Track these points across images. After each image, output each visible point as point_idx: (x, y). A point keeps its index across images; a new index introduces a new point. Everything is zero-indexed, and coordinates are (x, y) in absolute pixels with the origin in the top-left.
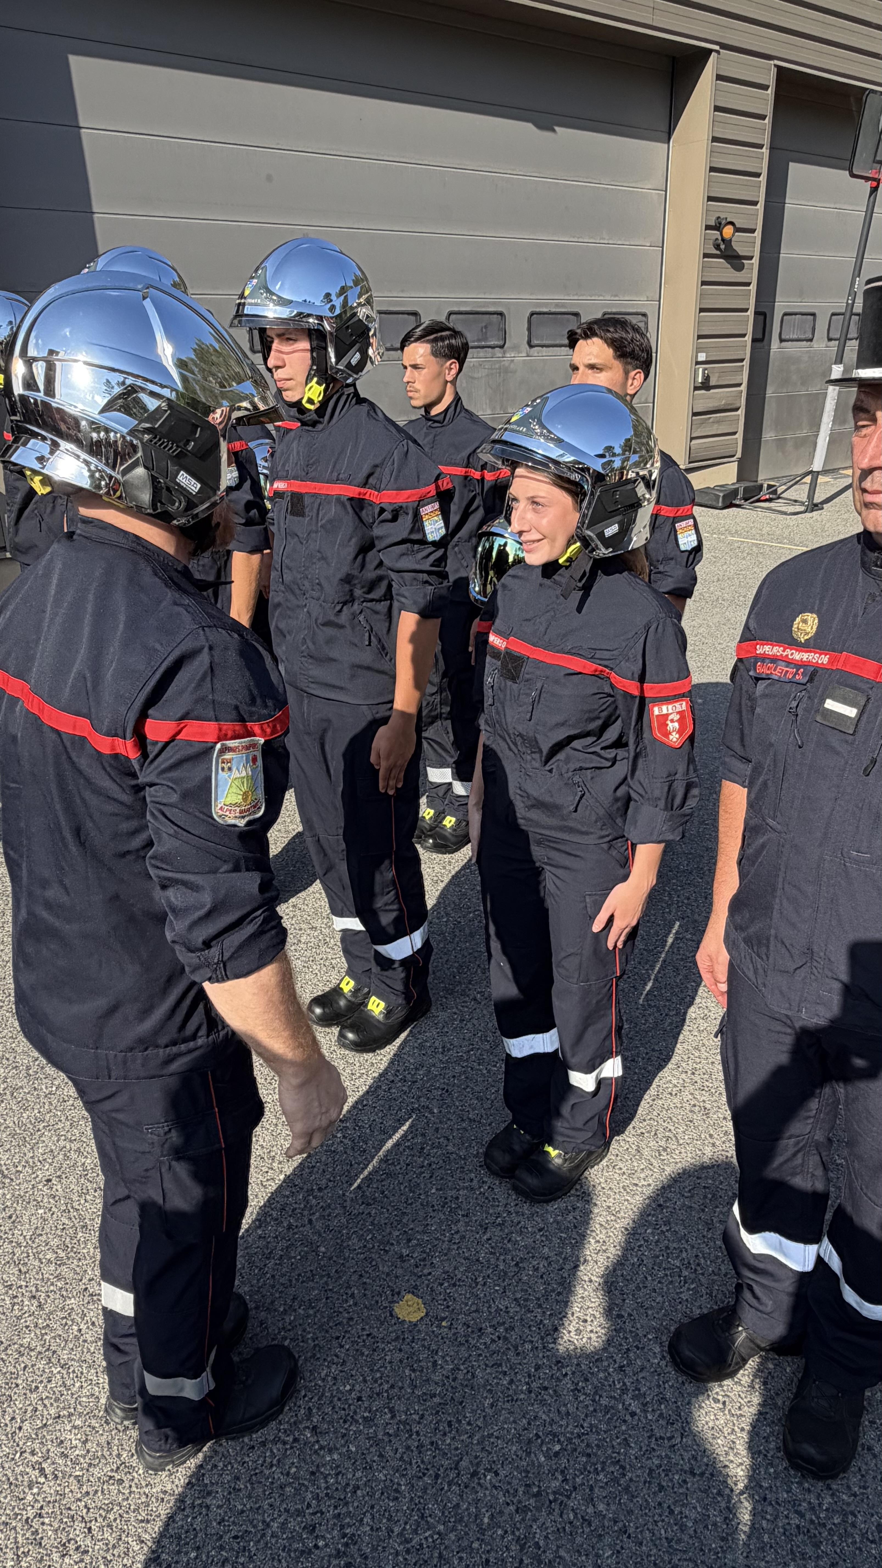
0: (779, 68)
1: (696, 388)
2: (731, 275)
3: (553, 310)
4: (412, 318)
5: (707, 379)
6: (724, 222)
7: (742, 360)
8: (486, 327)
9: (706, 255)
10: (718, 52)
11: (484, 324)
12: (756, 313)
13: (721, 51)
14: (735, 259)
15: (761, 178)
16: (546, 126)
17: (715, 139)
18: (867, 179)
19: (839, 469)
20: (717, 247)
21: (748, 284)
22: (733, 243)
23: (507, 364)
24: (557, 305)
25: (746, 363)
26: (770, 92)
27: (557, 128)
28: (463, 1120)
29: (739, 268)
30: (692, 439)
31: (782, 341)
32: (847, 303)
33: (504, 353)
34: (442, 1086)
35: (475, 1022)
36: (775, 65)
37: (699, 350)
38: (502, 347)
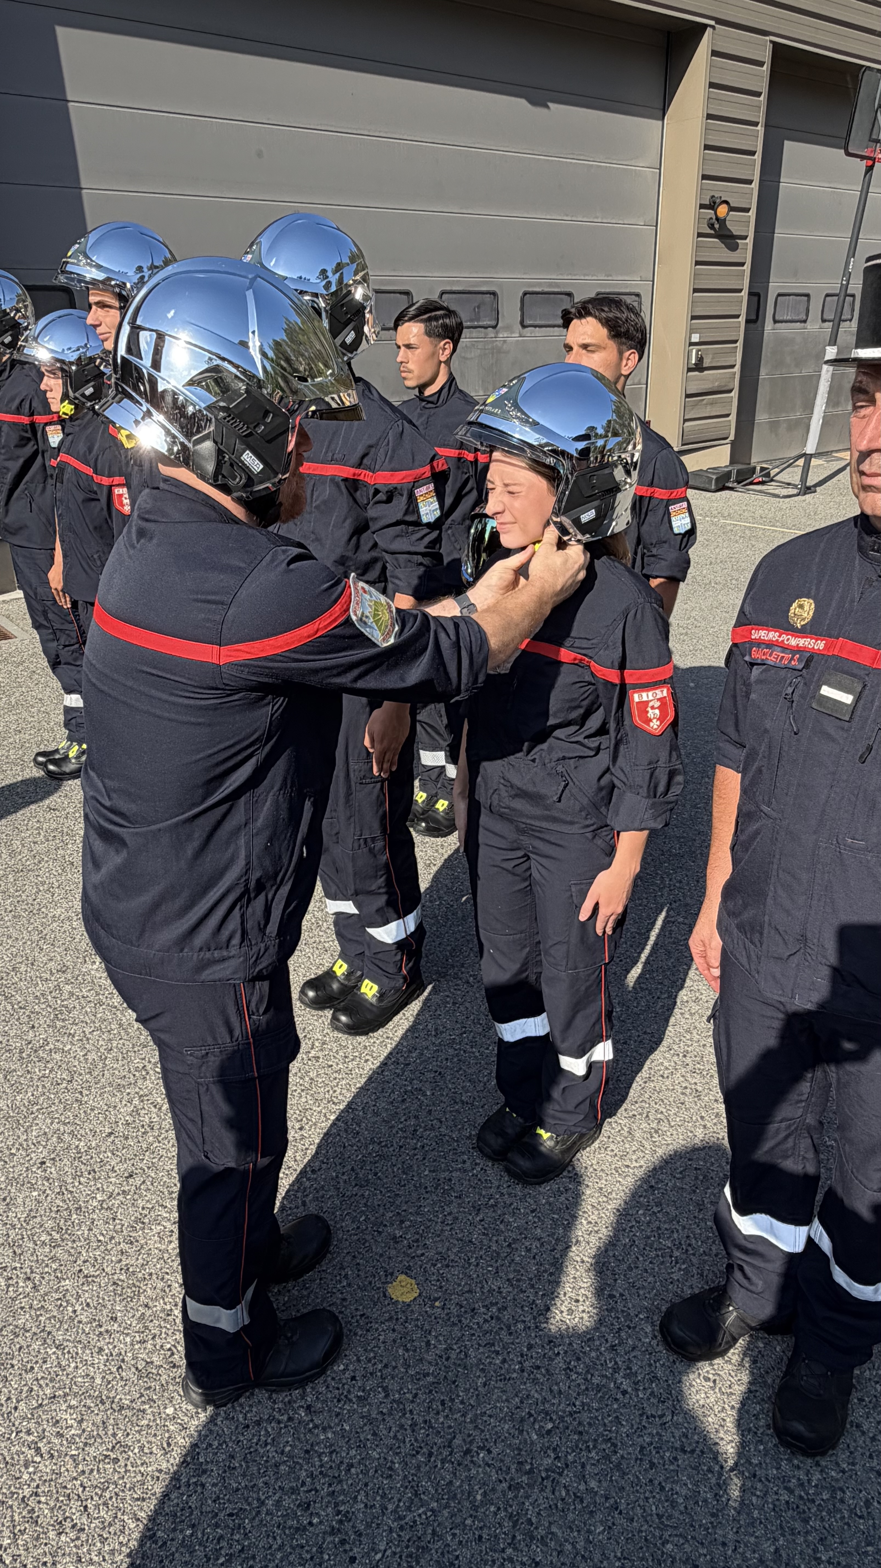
0: (774, 44)
1: (690, 370)
2: (725, 255)
3: (546, 290)
4: (405, 297)
5: (700, 360)
6: (718, 201)
7: (736, 342)
8: (479, 307)
9: (700, 235)
10: (713, 27)
11: (476, 304)
12: (750, 294)
13: (717, 26)
14: (729, 239)
15: (756, 157)
16: (539, 102)
17: (710, 117)
18: (862, 158)
19: (832, 452)
20: (711, 226)
21: (743, 264)
22: (727, 223)
23: (499, 344)
24: (550, 285)
25: (740, 344)
26: (766, 68)
27: (550, 104)
28: (455, 1102)
29: (734, 248)
30: (685, 421)
31: (775, 321)
32: (842, 284)
33: (497, 333)
34: (435, 1069)
35: (468, 1005)
36: (771, 41)
37: (692, 331)
38: (495, 327)
